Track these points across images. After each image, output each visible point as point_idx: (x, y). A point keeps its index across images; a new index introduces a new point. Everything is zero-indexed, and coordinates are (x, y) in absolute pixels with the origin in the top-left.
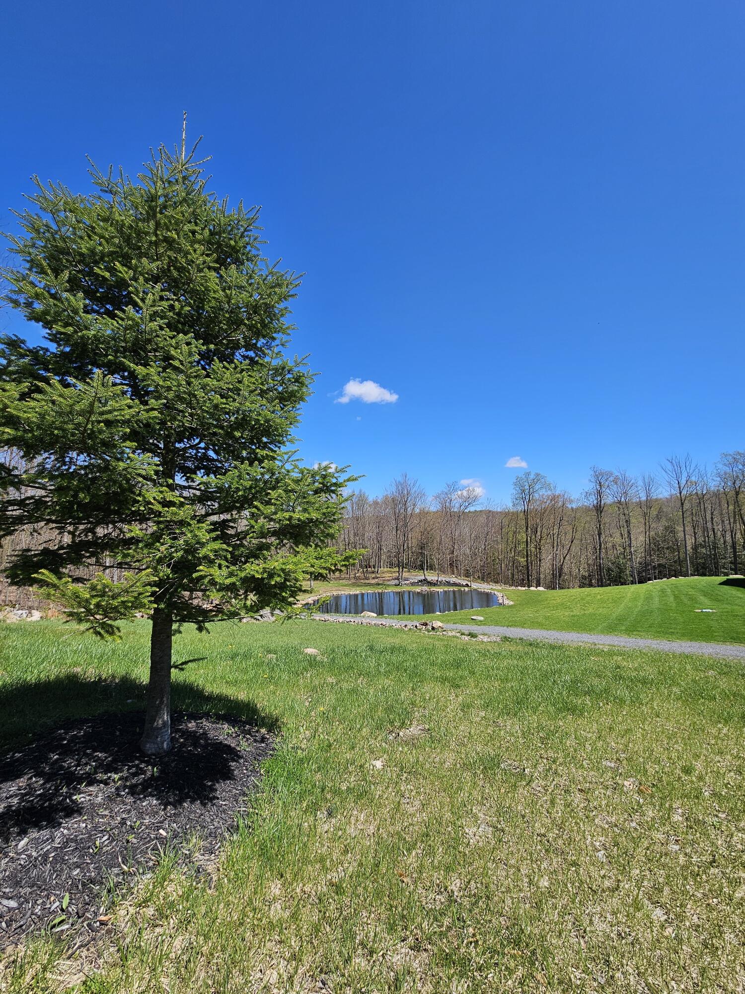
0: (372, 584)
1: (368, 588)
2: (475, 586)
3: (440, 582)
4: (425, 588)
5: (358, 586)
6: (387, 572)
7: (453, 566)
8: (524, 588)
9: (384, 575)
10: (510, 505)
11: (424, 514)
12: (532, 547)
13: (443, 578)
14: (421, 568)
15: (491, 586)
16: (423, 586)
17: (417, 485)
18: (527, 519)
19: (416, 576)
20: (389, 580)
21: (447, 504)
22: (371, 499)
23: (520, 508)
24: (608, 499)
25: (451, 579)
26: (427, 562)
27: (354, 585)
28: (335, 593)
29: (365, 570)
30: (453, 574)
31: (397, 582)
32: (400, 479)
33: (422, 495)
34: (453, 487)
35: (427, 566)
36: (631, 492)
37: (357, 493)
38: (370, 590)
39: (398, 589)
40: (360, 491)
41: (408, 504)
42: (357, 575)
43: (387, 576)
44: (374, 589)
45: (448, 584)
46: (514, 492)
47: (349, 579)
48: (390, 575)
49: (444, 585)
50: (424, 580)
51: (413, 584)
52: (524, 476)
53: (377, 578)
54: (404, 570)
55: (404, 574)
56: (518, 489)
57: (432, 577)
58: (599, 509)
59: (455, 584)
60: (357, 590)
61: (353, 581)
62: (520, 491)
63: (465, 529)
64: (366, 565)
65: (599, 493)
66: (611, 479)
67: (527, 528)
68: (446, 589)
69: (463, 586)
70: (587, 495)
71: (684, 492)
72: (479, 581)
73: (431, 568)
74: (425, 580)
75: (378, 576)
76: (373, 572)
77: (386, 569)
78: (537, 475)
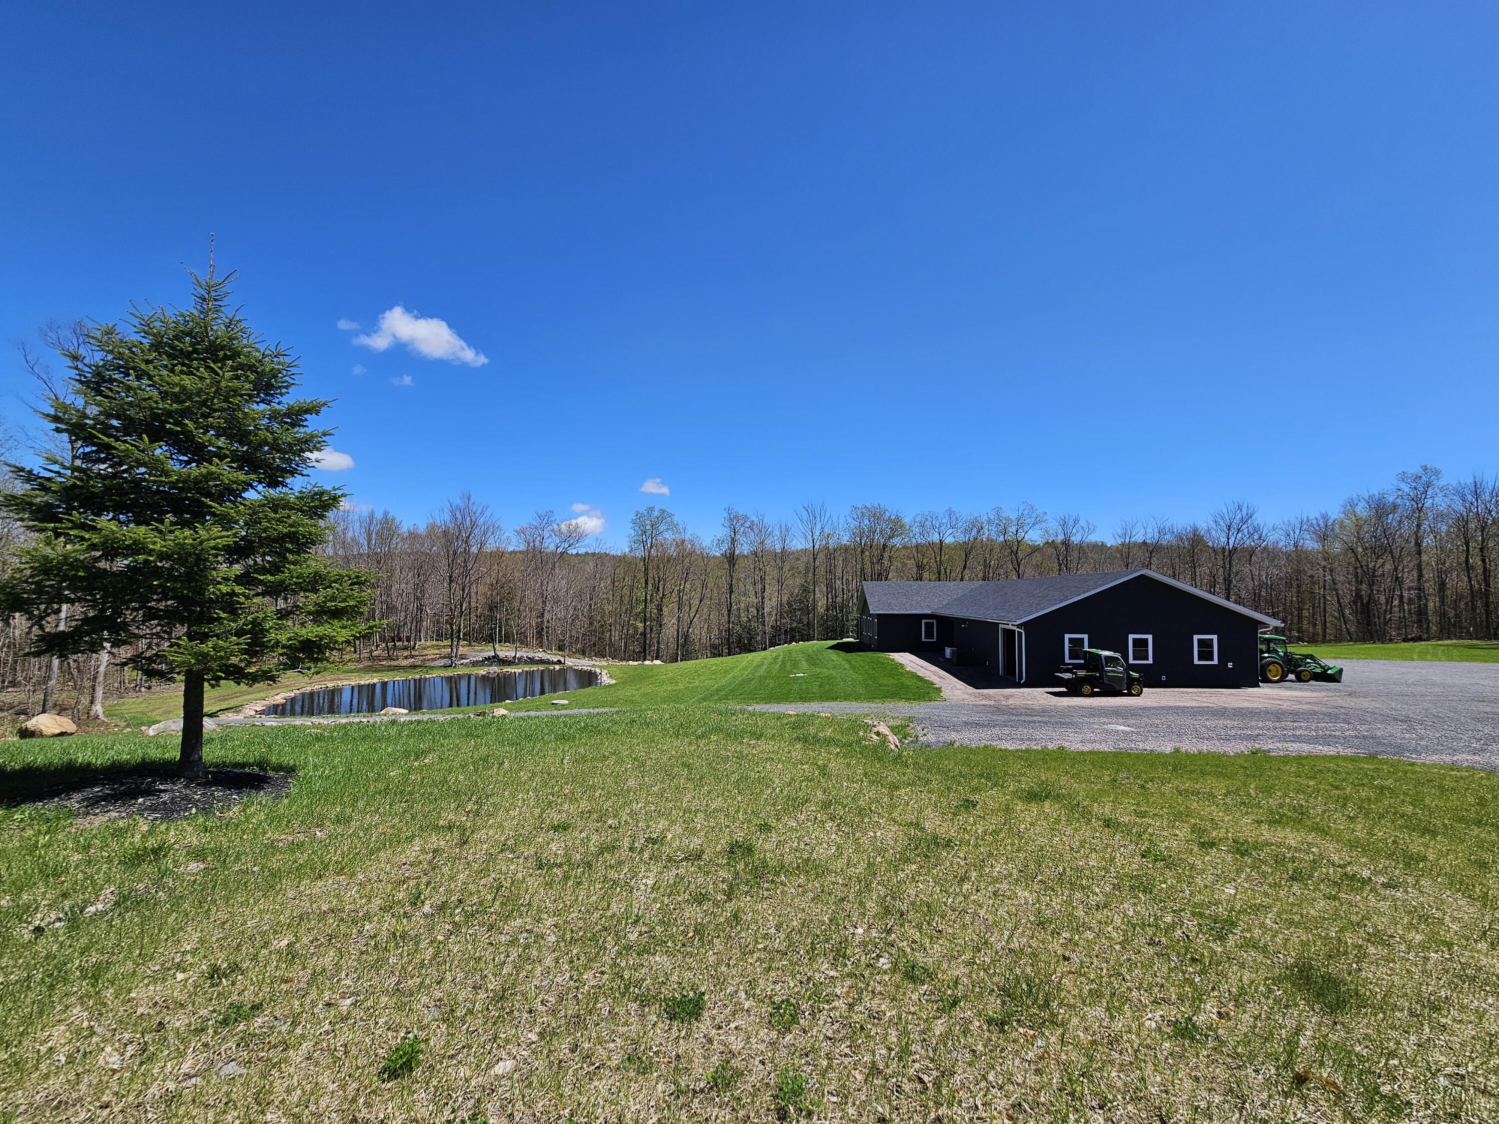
0: (403, 667)
1: (395, 672)
2: (570, 662)
3: (519, 659)
4: (495, 669)
5: (376, 671)
6: (432, 647)
7: (541, 636)
8: (636, 663)
9: (425, 652)
10: (627, 550)
11: (499, 556)
12: (652, 609)
13: (523, 653)
14: (490, 639)
15: (594, 662)
16: (491, 665)
17: (488, 513)
18: (646, 569)
19: (481, 651)
20: (434, 660)
21: (537, 543)
22: (404, 529)
23: (639, 553)
24: (744, 548)
25: (536, 655)
26: (500, 631)
27: (368, 670)
28: (330, 685)
29: (390, 644)
30: (541, 647)
31: (447, 662)
32: (458, 502)
33: (496, 529)
34: (545, 519)
35: (500, 636)
36: (768, 542)
37: (379, 515)
38: (399, 677)
39: (449, 673)
40: (386, 514)
41: (472, 541)
42: (375, 653)
43: (431, 653)
44: (407, 674)
45: (532, 661)
46: (633, 533)
47: (359, 660)
48: (437, 651)
49: (526, 663)
50: (494, 657)
51: (475, 664)
52: (645, 513)
53: (412, 657)
54: (462, 643)
55: (461, 648)
56: (637, 528)
57: (505, 651)
58: (731, 559)
59: (541, 662)
60: (372, 678)
61: (367, 663)
62: (640, 532)
63: (560, 581)
64: (394, 637)
65: (733, 541)
66: (747, 524)
67: (646, 583)
68: (527, 669)
69: (553, 663)
70: (720, 542)
71: (817, 547)
72: (577, 655)
73: (507, 639)
74: (496, 657)
75: (413, 653)
76: (406, 648)
77: (429, 643)
78: (663, 511)
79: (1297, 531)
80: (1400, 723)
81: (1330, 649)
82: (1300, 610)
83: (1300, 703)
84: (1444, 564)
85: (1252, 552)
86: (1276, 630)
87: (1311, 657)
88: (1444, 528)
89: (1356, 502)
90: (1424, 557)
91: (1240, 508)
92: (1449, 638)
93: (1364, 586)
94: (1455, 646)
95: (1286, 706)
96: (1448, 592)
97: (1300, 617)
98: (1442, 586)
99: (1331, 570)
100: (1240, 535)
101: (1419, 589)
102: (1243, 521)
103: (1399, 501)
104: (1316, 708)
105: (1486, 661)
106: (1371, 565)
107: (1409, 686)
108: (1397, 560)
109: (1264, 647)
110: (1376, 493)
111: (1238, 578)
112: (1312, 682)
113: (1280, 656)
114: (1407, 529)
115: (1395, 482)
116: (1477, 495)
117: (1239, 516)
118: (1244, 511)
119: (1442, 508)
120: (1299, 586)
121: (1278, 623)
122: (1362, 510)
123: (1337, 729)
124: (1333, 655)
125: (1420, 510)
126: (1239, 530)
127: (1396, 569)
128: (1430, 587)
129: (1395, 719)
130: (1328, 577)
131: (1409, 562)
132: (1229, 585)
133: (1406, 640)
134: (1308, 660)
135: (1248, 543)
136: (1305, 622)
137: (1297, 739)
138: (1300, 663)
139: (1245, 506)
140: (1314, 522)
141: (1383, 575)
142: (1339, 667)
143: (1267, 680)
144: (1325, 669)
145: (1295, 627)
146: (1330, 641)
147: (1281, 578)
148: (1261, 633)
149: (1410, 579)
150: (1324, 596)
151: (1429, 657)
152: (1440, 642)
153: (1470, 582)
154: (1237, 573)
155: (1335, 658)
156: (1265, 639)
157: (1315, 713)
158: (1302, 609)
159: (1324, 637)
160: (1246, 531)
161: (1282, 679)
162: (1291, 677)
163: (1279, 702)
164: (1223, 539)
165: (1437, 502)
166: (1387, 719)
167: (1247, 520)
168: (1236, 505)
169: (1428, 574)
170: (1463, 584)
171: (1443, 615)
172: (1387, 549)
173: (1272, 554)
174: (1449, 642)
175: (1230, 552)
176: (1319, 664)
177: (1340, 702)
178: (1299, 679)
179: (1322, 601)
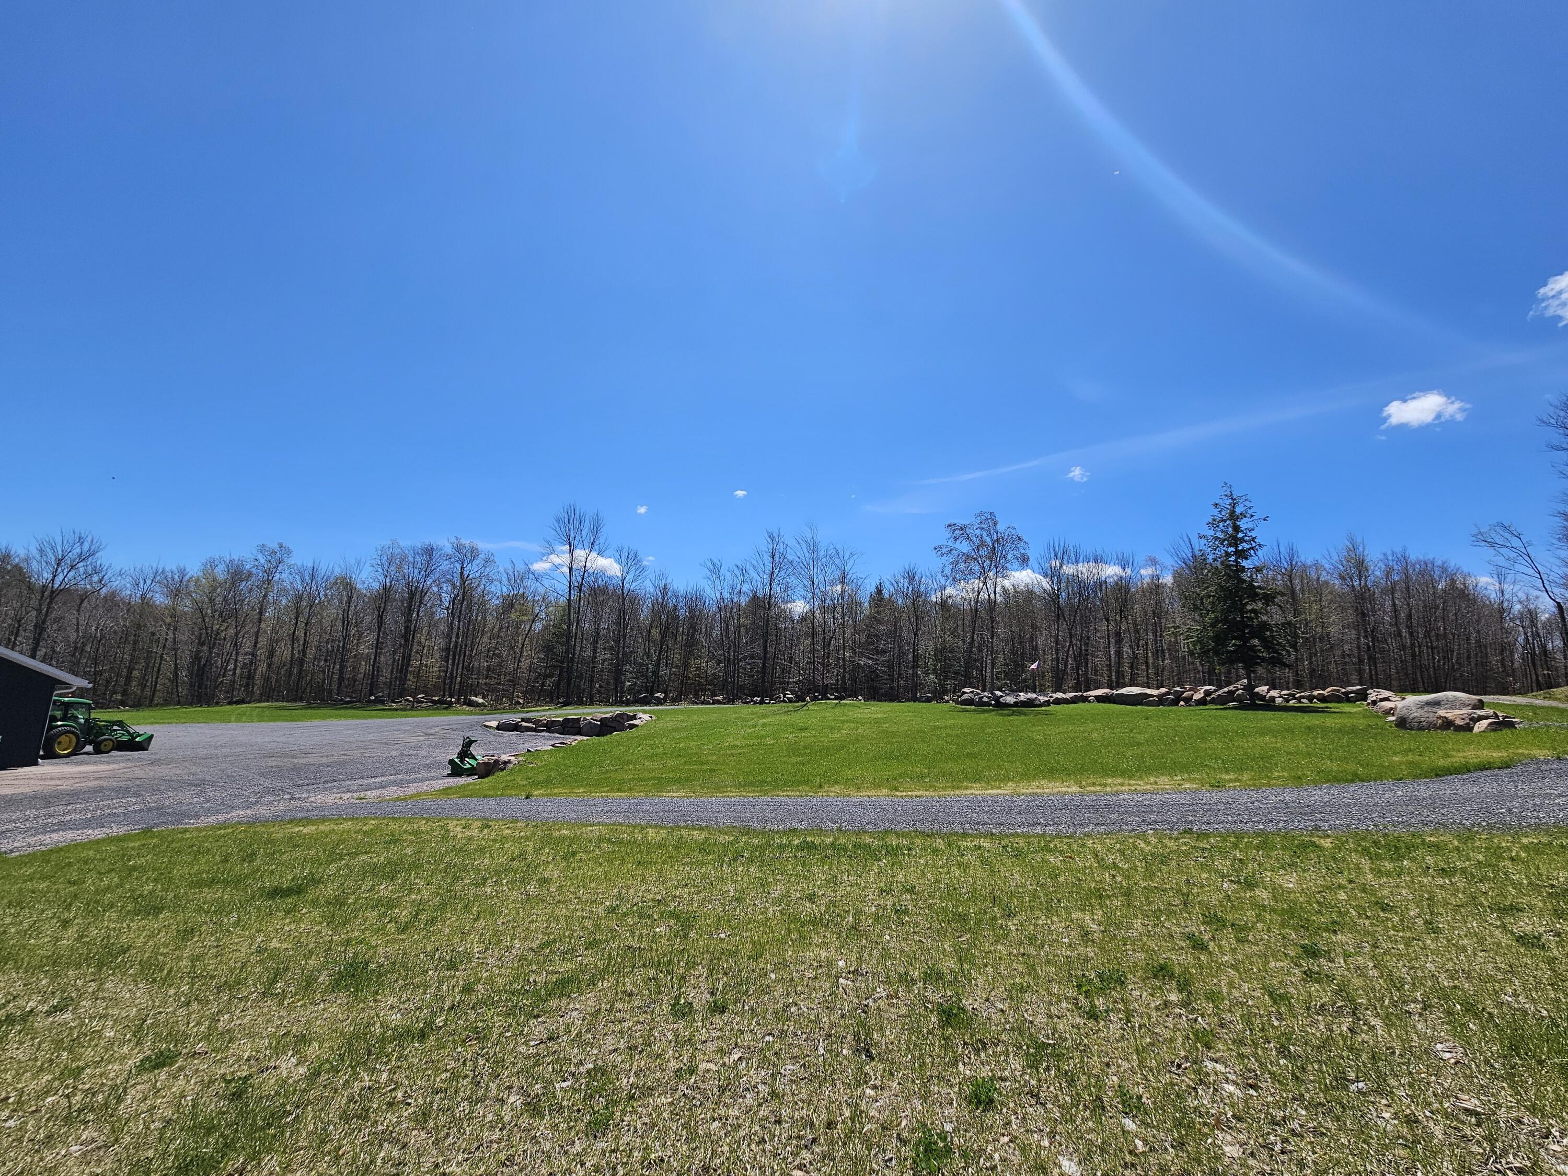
79: (149, 582)
80: (193, 788)
81: (151, 713)
82: (130, 670)
83: (88, 779)
84: (277, 633)
85: (84, 597)
86: (81, 692)
87: (120, 723)
88: (284, 602)
89: (216, 563)
90: (263, 625)
91: (81, 540)
92: (268, 701)
93: (205, 648)
94: (269, 707)
95: (65, 786)
96: (275, 659)
97: (129, 678)
98: (271, 654)
99: (175, 629)
100: (72, 574)
101: (253, 655)
102: (82, 558)
103: (254, 570)
104: (105, 784)
105: (287, 720)
106: (216, 627)
107: (216, 748)
108: (240, 626)
109: (58, 714)
110: (237, 559)
111: (55, 627)
112: (114, 753)
113: (80, 724)
114: (255, 596)
115: (255, 552)
116: (313, 577)
117: (78, 550)
118: (86, 547)
119: (287, 584)
120: (135, 642)
121: (84, 683)
122: (221, 573)
123: (117, 805)
124: (152, 720)
125: (269, 582)
126: (72, 567)
127: (236, 635)
128: (261, 653)
129: (191, 784)
130: (171, 635)
131: (250, 628)
132: (40, 634)
133: (230, 703)
134: (115, 728)
135: (85, 585)
136: (134, 684)
137: (63, 826)
138: (104, 730)
139: (89, 539)
140: (170, 575)
141: (225, 639)
142: (150, 733)
143: (51, 755)
144: (133, 736)
145: (120, 689)
146: (157, 705)
147: (115, 632)
148: (57, 695)
149: (247, 646)
150: (161, 657)
151: (244, 719)
152: (258, 705)
153: (292, 651)
154: (56, 620)
155: (152, 723)
156: (63, 703)
157: (101, 789)
158: (133, 669)
159: (152, 700)
160: (82, 570)
161: (74, 753)
162: (89, 748)
163: (58, 782)
164: (47, 575)
165: (284, 577)
166: (182, 785)
167: (88, 557)
168: (77, 536)
169: (262, 642)
170: (287, 654)
171: (267, 679)
172: (235, 614)
173: (112, 602)
174: (266, 704)
175: (52, 592)
176: (128, 731)
177: (139, 773)
178: (98, 751)
179: (158, 661)
